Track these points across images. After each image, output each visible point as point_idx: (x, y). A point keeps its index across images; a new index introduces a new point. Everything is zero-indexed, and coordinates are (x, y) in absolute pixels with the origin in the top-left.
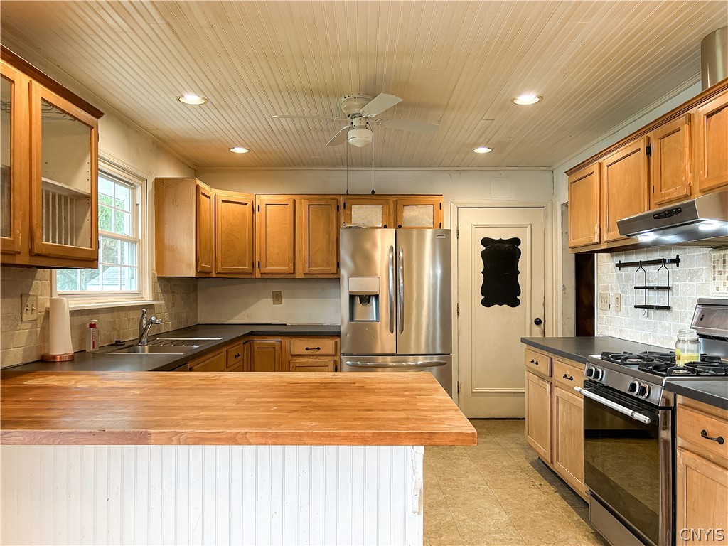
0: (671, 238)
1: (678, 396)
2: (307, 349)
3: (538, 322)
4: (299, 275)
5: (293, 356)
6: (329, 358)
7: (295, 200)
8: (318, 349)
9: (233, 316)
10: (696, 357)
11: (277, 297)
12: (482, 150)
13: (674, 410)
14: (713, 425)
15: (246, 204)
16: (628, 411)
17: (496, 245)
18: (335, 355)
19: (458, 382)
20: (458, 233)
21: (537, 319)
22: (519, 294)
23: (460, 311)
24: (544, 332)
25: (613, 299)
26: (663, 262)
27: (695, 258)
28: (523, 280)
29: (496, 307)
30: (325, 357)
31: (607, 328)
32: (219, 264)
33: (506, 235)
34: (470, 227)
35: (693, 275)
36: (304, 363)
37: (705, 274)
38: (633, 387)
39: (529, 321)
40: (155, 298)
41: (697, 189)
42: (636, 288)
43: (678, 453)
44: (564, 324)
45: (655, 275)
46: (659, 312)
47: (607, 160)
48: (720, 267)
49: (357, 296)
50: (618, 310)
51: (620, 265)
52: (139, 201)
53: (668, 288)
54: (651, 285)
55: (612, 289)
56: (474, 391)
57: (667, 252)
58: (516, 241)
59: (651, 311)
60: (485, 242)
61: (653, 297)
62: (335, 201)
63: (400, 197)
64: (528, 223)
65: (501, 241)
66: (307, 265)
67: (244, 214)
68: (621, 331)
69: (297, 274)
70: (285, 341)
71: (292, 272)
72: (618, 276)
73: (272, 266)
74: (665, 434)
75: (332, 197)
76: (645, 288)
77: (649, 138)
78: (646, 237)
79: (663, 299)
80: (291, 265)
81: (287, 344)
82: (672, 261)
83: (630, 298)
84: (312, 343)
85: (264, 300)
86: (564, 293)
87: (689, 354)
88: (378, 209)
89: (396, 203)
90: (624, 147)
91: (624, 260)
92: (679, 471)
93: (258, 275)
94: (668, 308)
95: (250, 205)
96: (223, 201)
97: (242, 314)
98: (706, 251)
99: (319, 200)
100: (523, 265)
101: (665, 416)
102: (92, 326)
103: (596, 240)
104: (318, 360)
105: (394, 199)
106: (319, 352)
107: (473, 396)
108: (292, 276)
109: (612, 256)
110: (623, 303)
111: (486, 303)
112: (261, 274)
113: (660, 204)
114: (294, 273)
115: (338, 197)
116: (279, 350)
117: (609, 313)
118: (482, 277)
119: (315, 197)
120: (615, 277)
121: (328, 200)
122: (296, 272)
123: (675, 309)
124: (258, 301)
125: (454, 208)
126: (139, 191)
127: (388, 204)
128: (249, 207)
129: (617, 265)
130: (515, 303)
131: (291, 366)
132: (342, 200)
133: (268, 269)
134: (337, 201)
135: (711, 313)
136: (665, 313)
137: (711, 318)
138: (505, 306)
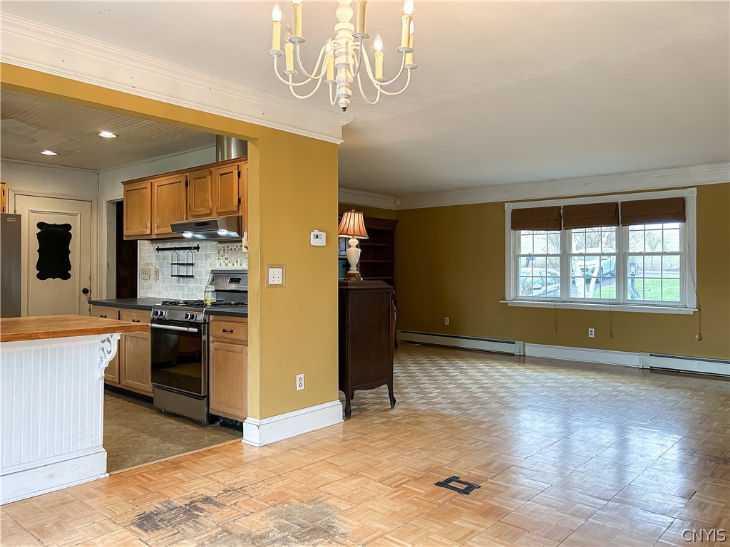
0: (199, 236)
1: (211, 316)
3: (85, 291)
10: (214, 300)
12: (49, 153)
13: (208, 324)
14: (228, 325)
16: (185, 329)
17: (50, 228)
21: (85, 289)
22: (70, 269)
25: (153, 271)
26: (190, 248)
27: (209, 247)
28: (73, 258)
29: (50, 280)
31: (148, 292)
33: (60, 221)
34: (27, 212)
35: (207, 257)
37: (214, 257)
38: (187, 316)
39: (78, 291)
41: (214, 211)
42: (172, 264)
43: (211, 344)
44: (107, 293)
45: (184, 256)
46: (186, 279)
47: (157, 182)
48: (222, 253)
50: (157, 279)
51: (158, 249)
53: (192, 264)
54: (181, 262)
55: (152, 265)
57: (191, 243)
58: (68, 227)
59: (181, 279)
60: (40, 225)
61: (183, 271)
64: (77, 213)
65: (54, 225)
68: (158, 293)
72: (157, 256)
74: (204, 338)
76: (177, 264)
77: (187, 176)
78: (188, 235)
79: (190, 271)
82: (195, 248)
83: (167, 271)
86: (108, 269)
87: (210, 299)
90: (171, 177)
91: (161, 246)
92: (211, 353)
94: (192, 276)
98: (214, 243)
100: (74, 245)
101: (204, 327)
103: (148, 232)
109: (152, 243)
110: (160, 274)
111: (41, 277)
113: (194, 216)
117: (150, 281)
118: (37, 255)
120: (154, 257)
123: (196, 277)
125: (12, 194)
129: (157, 249)
130: (66, 276)
135: (218, 277)
136: (190, 279)
137: (218, 280)
138: (58, 279)
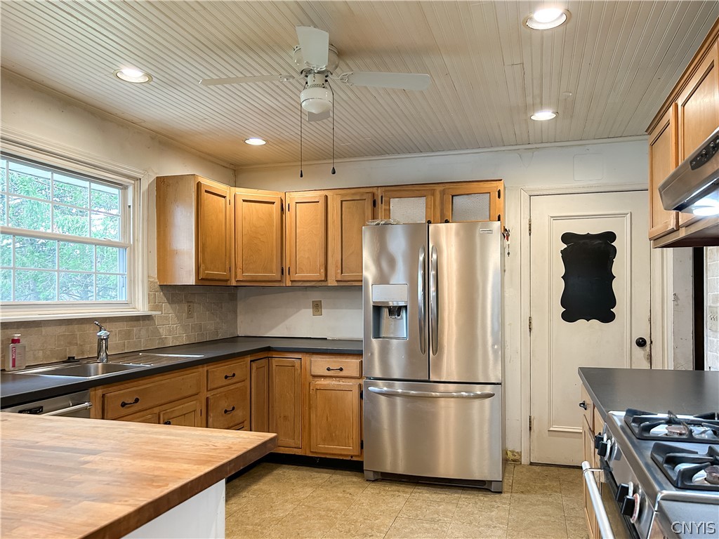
2: (328, 369)
3: (641, 343)
4: (332, 282)
5: (314, 376)
6: (353, 380)
7: (326, 197)
8: (341, 369)
9: (272, 328)
11: (317, 307)
12: (544, 115)
15: (273, 203)
17: (582, 242)
18: (361, 377)
19: (530, 417)
20: (530, 227)
21: (641, 338)
22: (613, 303)
23: (533, 326)
24: (650, 358)
28: (619, 287)
29: (582, 322)
30: (349, 380)
32: (239, 271)
33: (595, 228)
34: (547, 219)
36: (325, 385)
39: (628, 343)
40: (155, 308)
44: (675, 348)
49: (385, 307)
52: (130, 203)
56: (551, 429)
58: (611, 236)
60: (566, 238)
62: (370, 195)
63: (447, 186)
64: (626, 212)
65: (588, 236)
66: (340, 271)
67: (270, 215)
69: (329, 281)
70: (306, 359)
71: (323, 279)
73: (303, 272)
75: (368, 190)
80: (323, 271)
81: (308, 363)
84: (334, 362)
85: (303, 311)
86: (676, 305)
88: (422, 202)
89: (443, 193)
93: (289, 284)
95: (278, 204)
96: (244, 201)
97: (281, 326)
99: (354, 194)
100: (619, 267)
102: (14, 341)
103: (672, 224)
104: (341, 383)
105: (440, 188)
106: (342, 374)
107: (549, 436)
108: (324, 284)
111: (569, 316)
112: (292, 281)
114: (326, 280)
115: (374, 190)
116: (299, 368)
118: (562, 284)
119: (349, 191)
121: (362, 194)
122: (329, 278)
124: (297, 312)
125: (525, 196)
126: (130, 191)
127: (433, 195)
128: (276, 207)
130: (608, 317)
131: (311, 388)
132: (379, 193)
133: (298, 276)
134: (374, 194)
138: (594, 322)
